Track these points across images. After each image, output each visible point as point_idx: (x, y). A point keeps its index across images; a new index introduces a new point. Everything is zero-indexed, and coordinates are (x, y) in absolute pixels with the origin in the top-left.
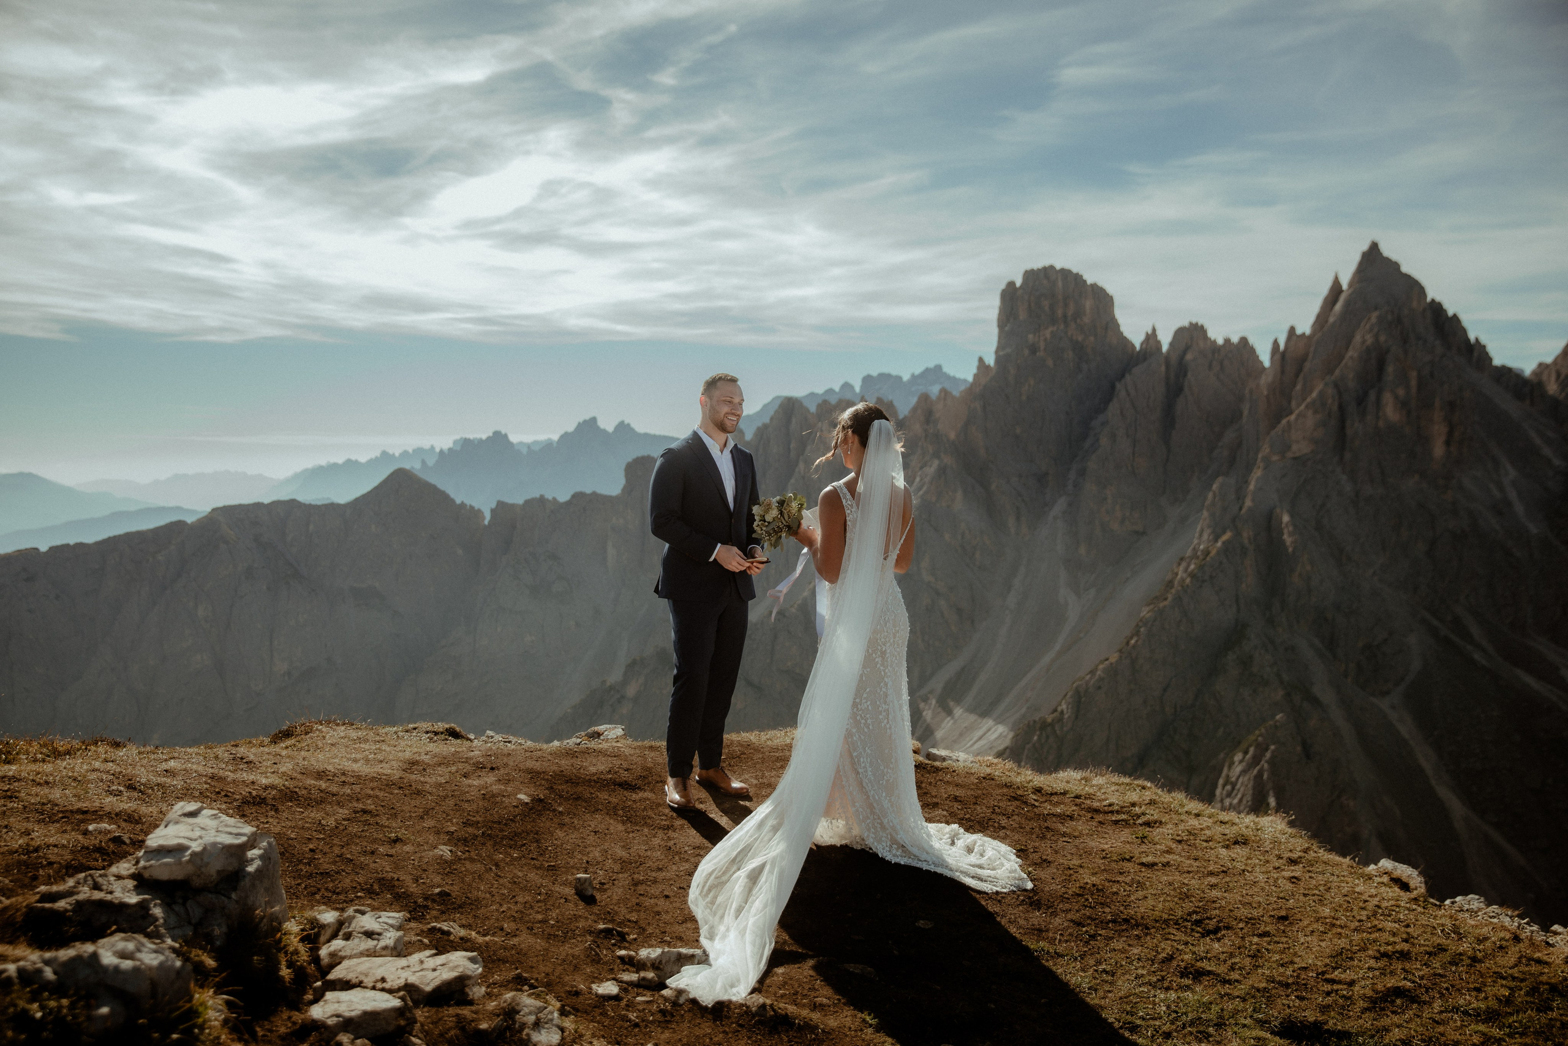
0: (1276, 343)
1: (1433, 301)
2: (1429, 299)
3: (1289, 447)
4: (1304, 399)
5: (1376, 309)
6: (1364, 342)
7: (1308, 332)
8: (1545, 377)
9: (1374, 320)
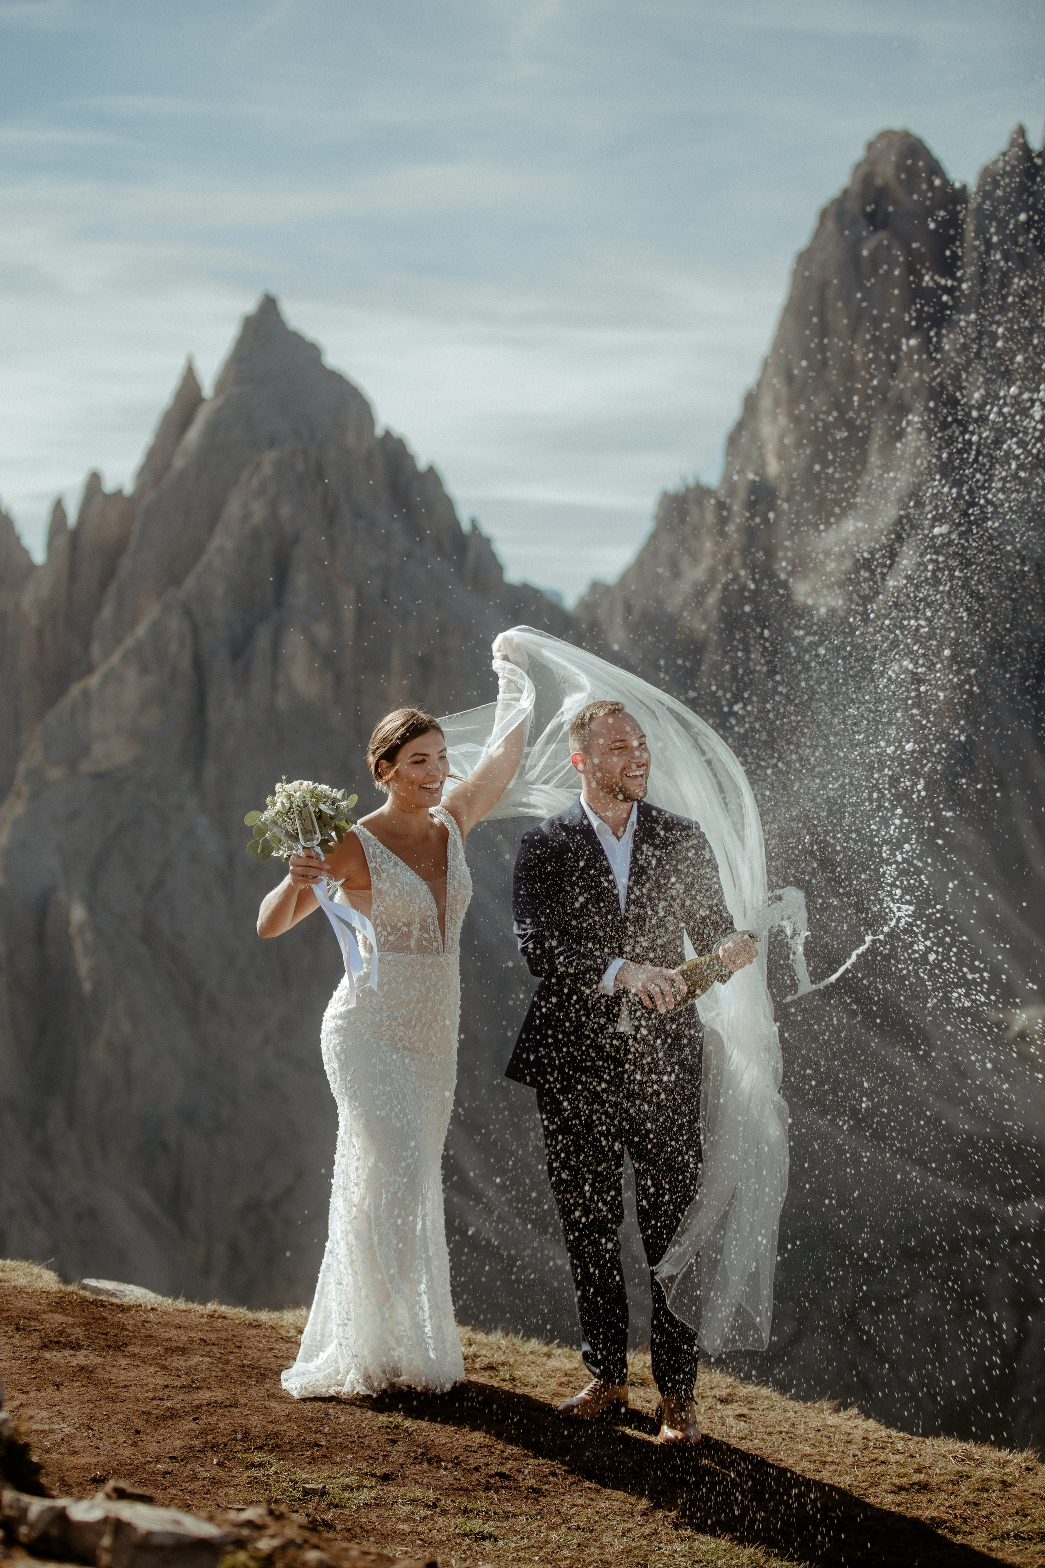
0: (58, 509)
1: (388, 434)
2: (379, 431)
3: (85, 750)
4: (119, 640)
5: (272, 443)
6: (246, 517)
7: (129, 487)
8: (602, 613)
9: (267, 469)
